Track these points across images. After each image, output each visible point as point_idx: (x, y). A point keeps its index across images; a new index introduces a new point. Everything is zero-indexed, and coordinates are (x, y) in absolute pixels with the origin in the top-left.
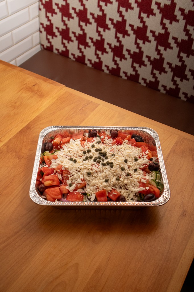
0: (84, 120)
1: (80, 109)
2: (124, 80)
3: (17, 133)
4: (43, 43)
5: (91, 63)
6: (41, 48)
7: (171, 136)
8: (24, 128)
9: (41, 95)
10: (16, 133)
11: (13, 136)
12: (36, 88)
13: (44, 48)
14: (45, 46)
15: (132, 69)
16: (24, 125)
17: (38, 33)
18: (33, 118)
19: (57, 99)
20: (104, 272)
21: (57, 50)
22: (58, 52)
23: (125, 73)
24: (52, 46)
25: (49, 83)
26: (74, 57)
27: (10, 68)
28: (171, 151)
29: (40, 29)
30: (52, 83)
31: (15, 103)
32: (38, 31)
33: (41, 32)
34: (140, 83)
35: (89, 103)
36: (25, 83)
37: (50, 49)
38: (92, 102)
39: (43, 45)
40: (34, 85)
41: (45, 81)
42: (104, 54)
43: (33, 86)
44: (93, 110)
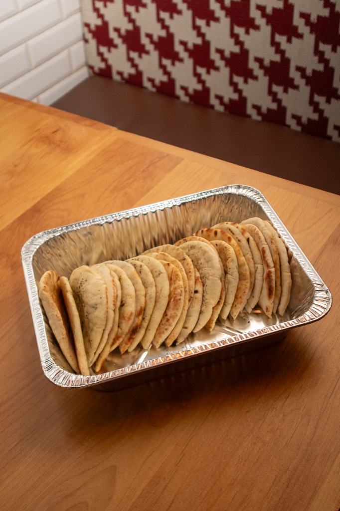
0: (149, 190)
1: (142, 169)
2: (257, 122)
3: (14, 222)
4: (92, 63)
5: (187, 94)
6: (89, 74)
7: (331, 210)
8: (28, 211)
9: (67, 148)
10: (11, 221)
11: (4, 226)
12: (58, 136)
13: (94, 72)
14: (96, 69)
15: (270, 98)
16: (29, 205)
17: (82, 43)
18: (49, 191)
19: (98, 154)
20: (168, 483)
21: (120, 73)
22: (123, 78)
23: (257, 108)
24: (109, 68)
25: (85, 125)
26: (154, 85)
28: (329, 240)
29: (84, 35)
30: (90, 126)
31: (16, 166)
32: (80, 40)
33: (86, 41)
34: (289, 126)
35: (162, 156)
36: (37, 128)
37: (106, 73)
38: (168, 155)
39: (91, 68)
40: (54, 130)
41: (77, 122)
42: (212, 72)
43: (54, 132)
44: (170, 170)
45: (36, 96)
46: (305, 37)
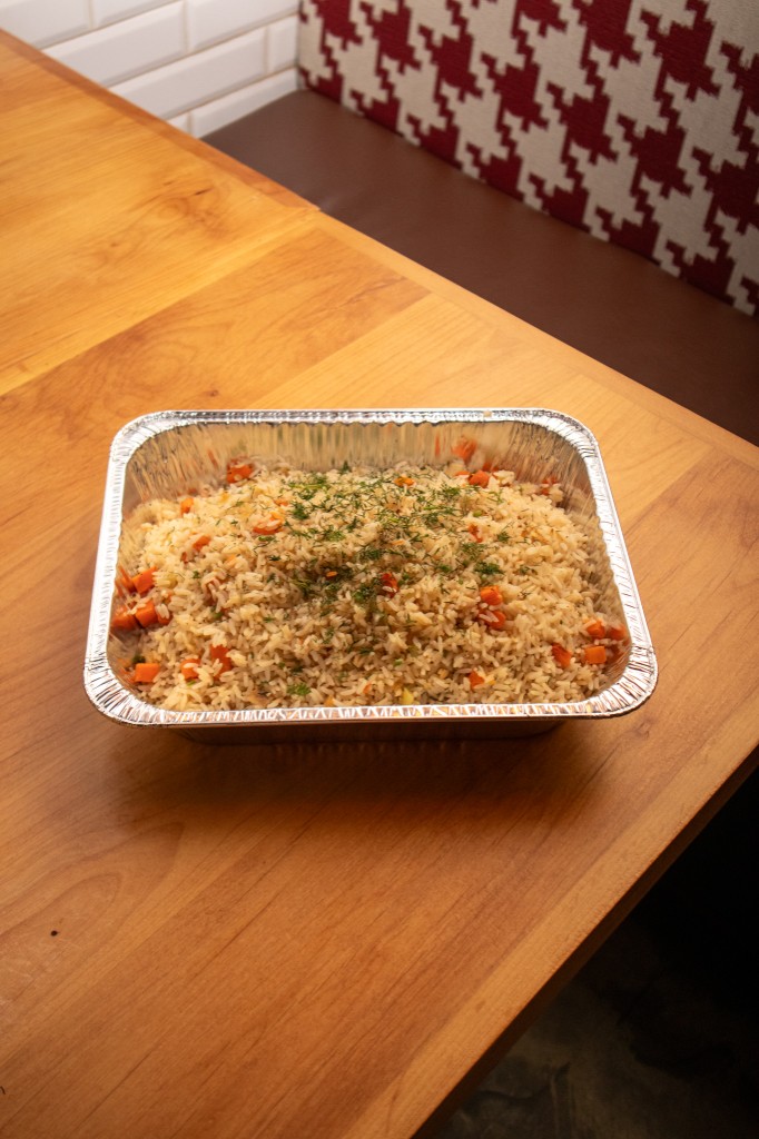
0: (352, 339)
1: (349, 297)
2: (598, 242)
3: (90, 351)
4: (307, 65)
5: (477, 162)
6: (299, 85)
7: (680, 442)
8: (120, 335)
9: (217, 229)
10: (86, 348)
11: (70, 356)
12: (206, 202)
13: (308, 84)
14: (313, 78)
15: (633, 201)
16: (125, 325)
17: (294, 21)
18: (166, 305)
19: (273, 252)
20: (269, 871)
21: (357, 96)
22: (360, 106)
23: (604, 215)
24: (338, 79)
25: (260, 190)
26: (417, 133)
27: (127, 120)
28: (662, 498)
29: (301, 5)
30: (270, 194)
31: (114, 245)
32: (291, 15)
33: (304, 18)
34: (657, 263)
35: (391, 280)
36: (168, 179)
37: (329, 90)
38: (403, 279)
39: (304, 73)
40: (200, 189)
41: (247, 181)
42: (533, 127)
43: (199, 193)
44: (401, 308)
45: (187, 109)
46: (723, 93)
